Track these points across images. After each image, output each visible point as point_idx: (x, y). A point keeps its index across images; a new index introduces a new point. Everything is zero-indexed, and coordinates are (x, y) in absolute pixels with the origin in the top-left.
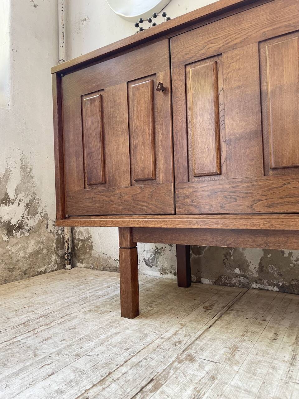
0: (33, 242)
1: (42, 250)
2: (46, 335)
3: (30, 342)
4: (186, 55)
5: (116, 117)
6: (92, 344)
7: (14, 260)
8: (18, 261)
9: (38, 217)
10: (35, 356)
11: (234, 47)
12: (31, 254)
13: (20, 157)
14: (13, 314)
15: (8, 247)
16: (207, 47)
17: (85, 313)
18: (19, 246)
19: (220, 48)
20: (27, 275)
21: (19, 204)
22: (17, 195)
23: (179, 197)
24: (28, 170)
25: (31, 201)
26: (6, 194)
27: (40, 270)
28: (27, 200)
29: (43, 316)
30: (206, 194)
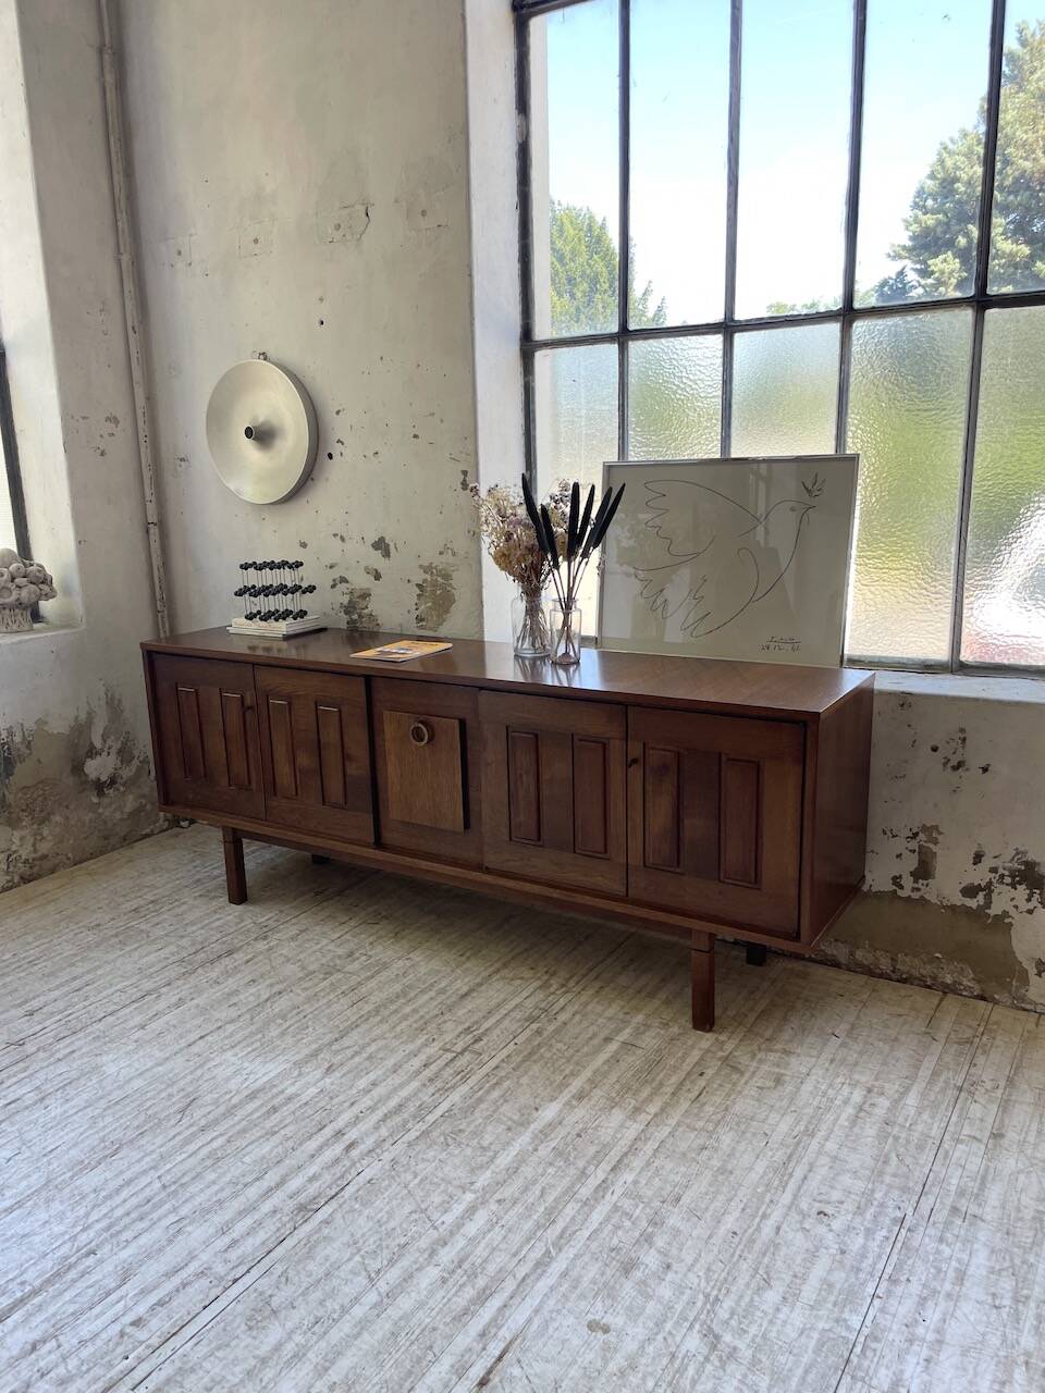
0: (131, 797)
1: (146, 805)
2: (156, 920)
3: (143, 927)
6: (194, 928)
7: (110, 825)
8: (114, 825)
9: (135, 762)
10: (148, 937)
12: (131, 814)
13: (104, 689)
14: (122, 899)
15: (101, 810)
17: (195, 898)
18: (114, 806)
20: (127, 842)
21: (109, 753)
22: (105, 741)
23: (269, 806)
24: (116, 702)
25: (124, 744)
26: (92, 743)
27: (144, 833)
28: (119, 745)
29: (153, 902)
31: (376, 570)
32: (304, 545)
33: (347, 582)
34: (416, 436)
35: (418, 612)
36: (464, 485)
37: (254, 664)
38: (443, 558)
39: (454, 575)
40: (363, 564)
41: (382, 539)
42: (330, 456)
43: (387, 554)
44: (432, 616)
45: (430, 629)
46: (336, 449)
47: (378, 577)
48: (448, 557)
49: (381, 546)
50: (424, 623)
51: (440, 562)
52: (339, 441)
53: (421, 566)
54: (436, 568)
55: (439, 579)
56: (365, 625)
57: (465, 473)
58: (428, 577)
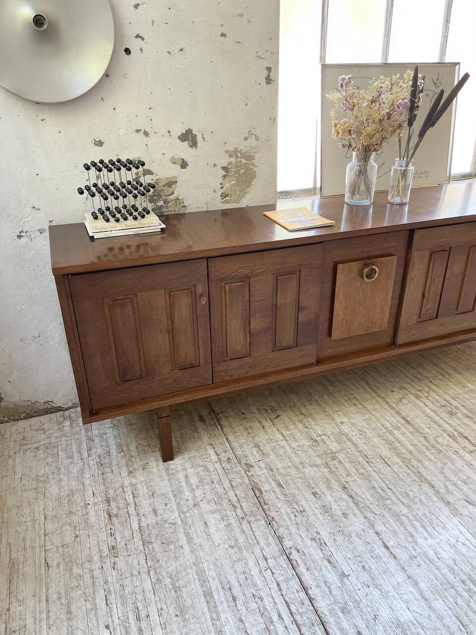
2: (146, 510)
3: (149, 521)
4: (222, 274)
5: (153, 319)
6: (187, 494)
10: (174, 524)
11: (258, 275)
14: (75, 517)
16: (239, 271)
17: (131, 476)
19: (248, 273)
23: (216, 372)
29: (107, 500)
30: (236, 367)
31: (183, 160)
32: (100, 144)
33: (152, 173)
34: (223, 35)
35: (222, 190)
36: (269, 80)
37: (208, 258)
38: (247, 143)
39: (257, 156)
40: (169, 155)
41: (189, 131)
42: (127, 51)
43: (194, 144)
44: (235, 191)
45: (234, 202)
46: (134, 45)
47: (184, 165)
48: (252, 142)
49: (188, 137)
50: (228, 198)
51: (243, 146)
52: (138, 36)
53: (227, 152)
54: (240, 152)
55: (243, 160)
56: (171, 209)
57: (269, 69)
58: (233, 160)
